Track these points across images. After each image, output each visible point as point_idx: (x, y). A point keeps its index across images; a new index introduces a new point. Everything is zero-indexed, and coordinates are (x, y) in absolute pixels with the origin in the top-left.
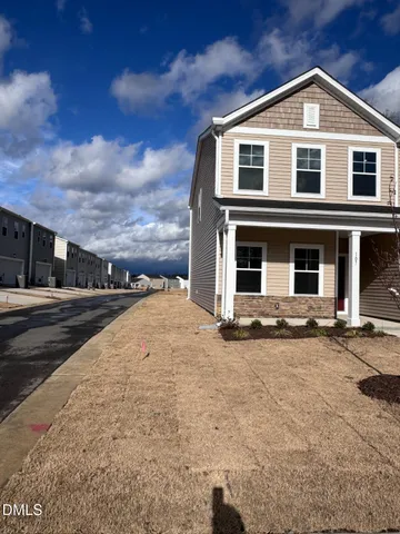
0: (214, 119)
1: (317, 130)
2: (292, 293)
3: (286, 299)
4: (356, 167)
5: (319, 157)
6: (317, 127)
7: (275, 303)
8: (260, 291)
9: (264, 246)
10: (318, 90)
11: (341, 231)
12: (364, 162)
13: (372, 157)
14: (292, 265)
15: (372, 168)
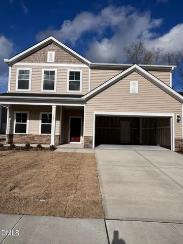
0: (5, 60)
1: (53, 63)
2: (40, 133)
3: (37, 136)
4: (71, 78)
5: (54, 74)
6: (54, 62)
7: (32, 137)
8: (26, 132)
9: (28, 113)
10: (54, 45)
11: (63, 106)
12: (75, 76)
13: (78, 73)
14: (41, 121)
15: (78, 78)
